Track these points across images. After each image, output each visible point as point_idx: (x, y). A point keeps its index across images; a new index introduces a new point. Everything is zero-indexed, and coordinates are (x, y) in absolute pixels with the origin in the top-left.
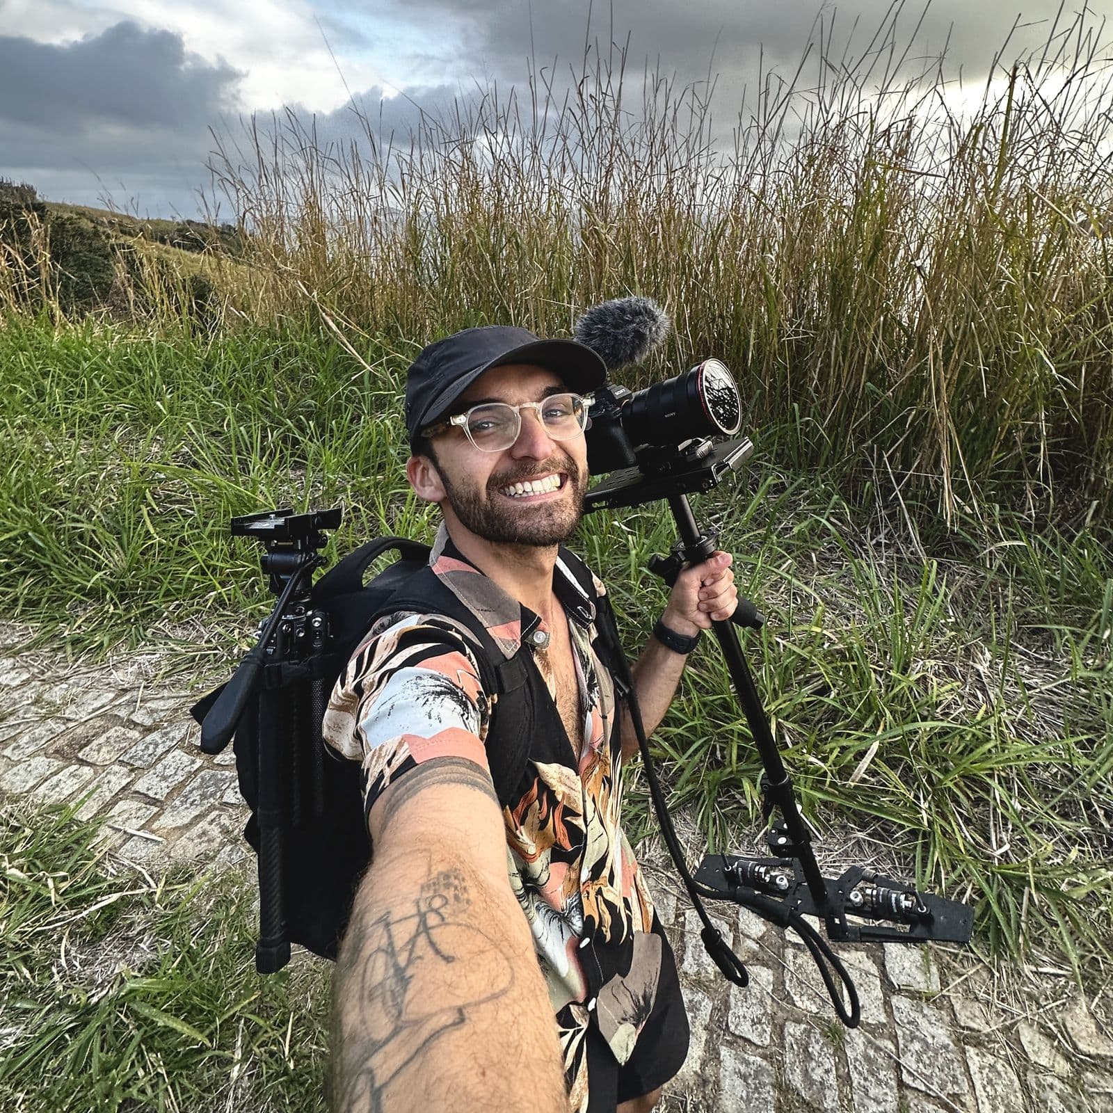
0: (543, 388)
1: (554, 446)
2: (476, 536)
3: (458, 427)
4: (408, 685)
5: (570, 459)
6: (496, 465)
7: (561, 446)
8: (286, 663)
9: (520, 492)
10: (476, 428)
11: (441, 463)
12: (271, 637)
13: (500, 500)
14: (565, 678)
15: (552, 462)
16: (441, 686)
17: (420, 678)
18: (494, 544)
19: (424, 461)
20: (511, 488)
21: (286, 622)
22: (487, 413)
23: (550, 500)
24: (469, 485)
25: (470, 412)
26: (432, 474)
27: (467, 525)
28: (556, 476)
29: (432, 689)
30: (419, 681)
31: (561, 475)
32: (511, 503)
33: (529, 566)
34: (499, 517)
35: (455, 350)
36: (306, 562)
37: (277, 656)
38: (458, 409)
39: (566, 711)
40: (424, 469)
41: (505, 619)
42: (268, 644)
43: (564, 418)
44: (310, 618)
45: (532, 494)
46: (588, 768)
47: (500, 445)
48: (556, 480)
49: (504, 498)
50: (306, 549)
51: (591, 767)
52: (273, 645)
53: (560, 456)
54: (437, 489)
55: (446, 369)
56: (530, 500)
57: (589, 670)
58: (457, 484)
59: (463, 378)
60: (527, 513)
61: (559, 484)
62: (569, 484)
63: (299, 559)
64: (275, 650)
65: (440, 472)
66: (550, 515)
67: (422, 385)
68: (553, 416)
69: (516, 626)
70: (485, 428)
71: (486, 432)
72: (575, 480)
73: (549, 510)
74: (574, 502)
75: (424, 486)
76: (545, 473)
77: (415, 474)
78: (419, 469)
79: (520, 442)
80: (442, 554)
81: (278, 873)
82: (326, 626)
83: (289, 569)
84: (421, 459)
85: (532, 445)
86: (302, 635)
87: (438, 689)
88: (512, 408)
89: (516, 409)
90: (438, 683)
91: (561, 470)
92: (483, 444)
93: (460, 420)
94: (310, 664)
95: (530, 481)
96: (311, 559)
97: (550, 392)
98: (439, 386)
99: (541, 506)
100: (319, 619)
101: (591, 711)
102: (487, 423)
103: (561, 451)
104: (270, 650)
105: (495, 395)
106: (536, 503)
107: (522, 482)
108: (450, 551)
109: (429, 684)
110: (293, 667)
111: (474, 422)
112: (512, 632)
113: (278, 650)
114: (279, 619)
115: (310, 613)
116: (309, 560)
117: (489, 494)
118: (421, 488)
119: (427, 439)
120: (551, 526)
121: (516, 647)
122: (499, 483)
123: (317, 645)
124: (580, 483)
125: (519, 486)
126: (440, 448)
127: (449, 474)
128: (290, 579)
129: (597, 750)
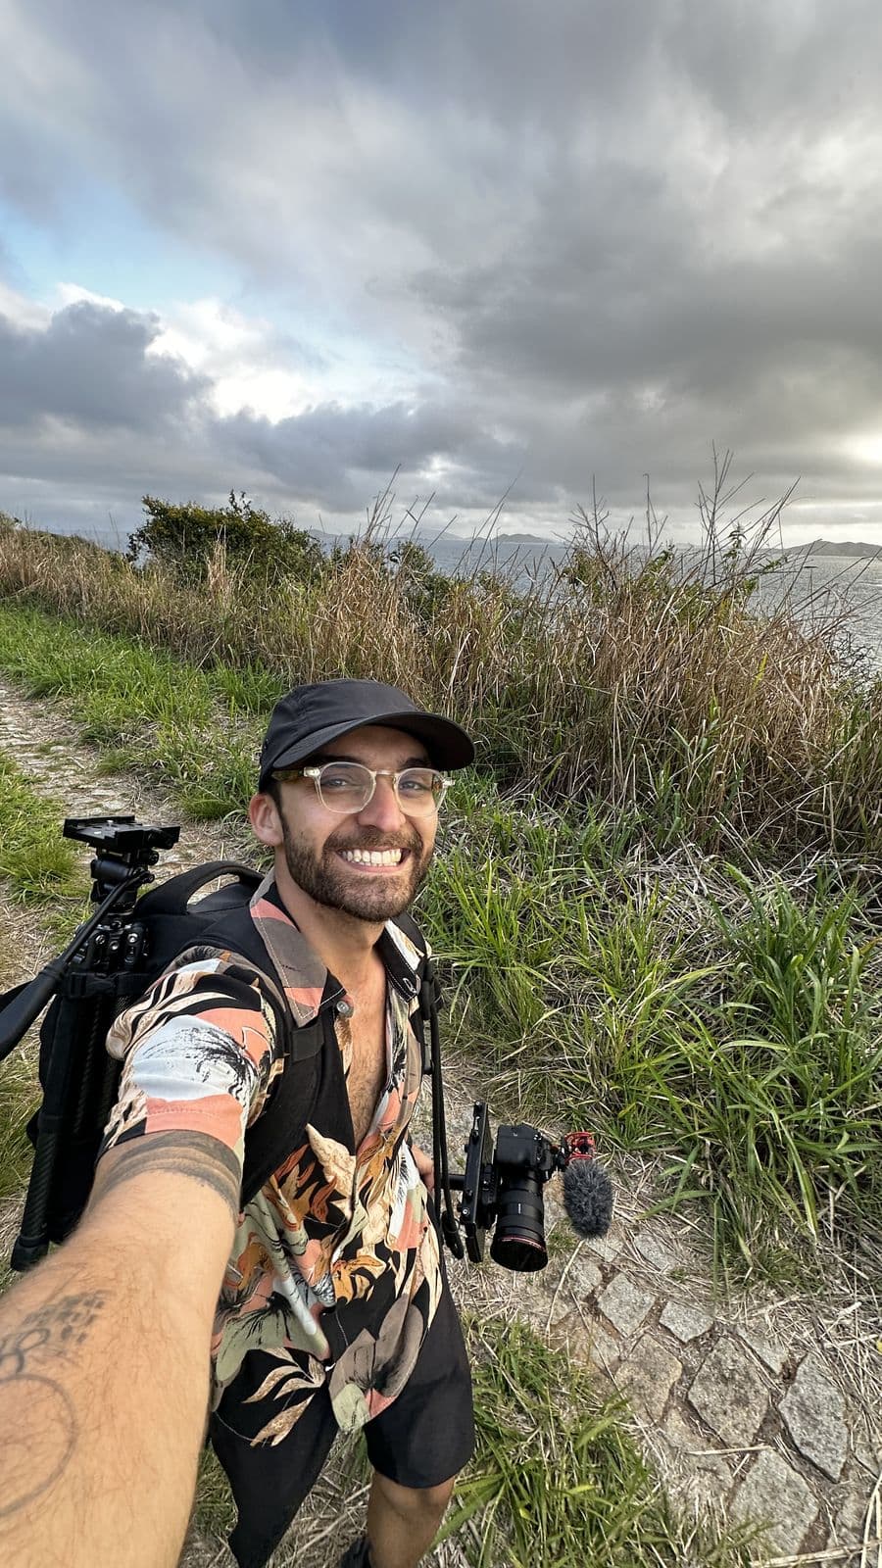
0: (406, 758)
1: (403, 819)
2: (302, 891)
3: (312, 780)
4: (183, 1034)
5: (418, 835)
6: (338, 827)
7: (410, 821)
8: (93, 974)
9: (357, 860)
10: (328, 784)
11: (285, 810)
12: (81, 945)
13: (336, 862)
14: (364, 1053)
15: (396, 835)
16: (218, 1044)
17: (197, 1031)
18: (319, 905)
19: (268, 801)
20: (350, 853)
21: (101, 932)
22: (340, 771)
23: (386, 875)
24: (306, 840)
25: (325, 767)
26: (274, 816)
27: (296, 879)
28: (399, 850)
29: (207, 1045)
30: (195, 1033)
31: (403, 851)
32: (346, 868)
33: (351, 936)
34: (330, 879)
35: (326, 697)
36: (133, 876)
37: (85, 966)
38: (315, 760)
39: (357, 1089)
40: (266, 809)
41: (308, 984)
42: (77, 951)
43: (422, 792)
44: (127, 932)
45: (369, 864)
46: (368, 1149)
47: (348, 806)
48: (397, 855)
49: (340, 860)
50: (132, 865)
51: (373, 1150)
52: (81, 953)
53: (407, 832)
54: (276, 833)
55: (312, 716)
56: (365, 870)
57: (400, 1048)
58: (295, 833)
59: (334, 727)
60: (360, 882)
61: (398, 860)
62: (409, 861)
63: (125, 872)
64: (83, 960)
65: (282, 818)
66: (383, 891)
67: (285, 725)
68: (409, 787)
69: (318, 993)
70: (337, 785)
71: (337, 789)
72: (417, 856)
73: (382, 884)
74: (410, 879)
75: (263, 826)
76: (387, 847)
77: (258, 810)
78: (262, 808)
79: (368, 809)
80: (263, 897)
81: (47, 1178)
82: (142, 944)
83: (115, 880)
84: (267, 798)
85: (381, 816)
86: (114, 948)
87: (215, 1047)
88: (371, 772)
89: (373, 774)
90: (216, 1040)
91: (404, 845)
92: (332, 801)
93: (315, 773)
94: (116, 981)
95: (371, 850)
96: (139, 873)
97: (413, 763)
98: (302, 731)
99: (375, 879)
100: (135, 935)
101: (390, 1091)
102: (341, 780)
103: (410, 826)
104: (78, 958)
105: (355, 754)
106: (371, 875)
107: (362, 850)
108: (273, 896)
109: (205, 1039)
110: (99, 980)
111: (325, 777)
112: (313, 999)
113: (88, 959)
114: (94, 928)
115: (128, 927)
116: (137, 875)
117: (325, 853)
118: (260, 827)
119: (275, 781)
120: (381, 903)
121: (311, 1015)
122: (337, 845)
123: (129, 961)
124: (421, 861)
125: (358, 853)
126: (287, 792)
127: (291, 825)
128: (114, 891)
129: (383, 1135)
